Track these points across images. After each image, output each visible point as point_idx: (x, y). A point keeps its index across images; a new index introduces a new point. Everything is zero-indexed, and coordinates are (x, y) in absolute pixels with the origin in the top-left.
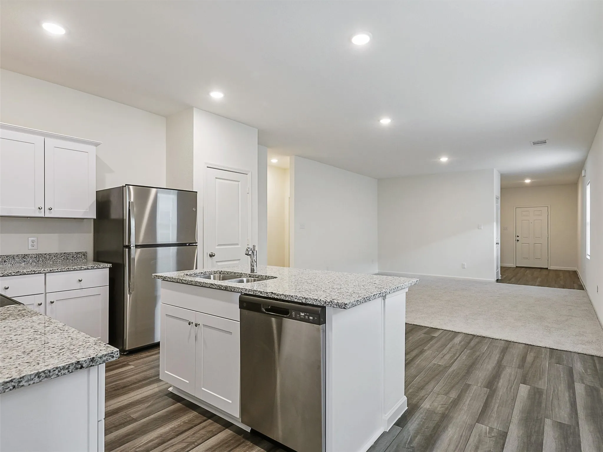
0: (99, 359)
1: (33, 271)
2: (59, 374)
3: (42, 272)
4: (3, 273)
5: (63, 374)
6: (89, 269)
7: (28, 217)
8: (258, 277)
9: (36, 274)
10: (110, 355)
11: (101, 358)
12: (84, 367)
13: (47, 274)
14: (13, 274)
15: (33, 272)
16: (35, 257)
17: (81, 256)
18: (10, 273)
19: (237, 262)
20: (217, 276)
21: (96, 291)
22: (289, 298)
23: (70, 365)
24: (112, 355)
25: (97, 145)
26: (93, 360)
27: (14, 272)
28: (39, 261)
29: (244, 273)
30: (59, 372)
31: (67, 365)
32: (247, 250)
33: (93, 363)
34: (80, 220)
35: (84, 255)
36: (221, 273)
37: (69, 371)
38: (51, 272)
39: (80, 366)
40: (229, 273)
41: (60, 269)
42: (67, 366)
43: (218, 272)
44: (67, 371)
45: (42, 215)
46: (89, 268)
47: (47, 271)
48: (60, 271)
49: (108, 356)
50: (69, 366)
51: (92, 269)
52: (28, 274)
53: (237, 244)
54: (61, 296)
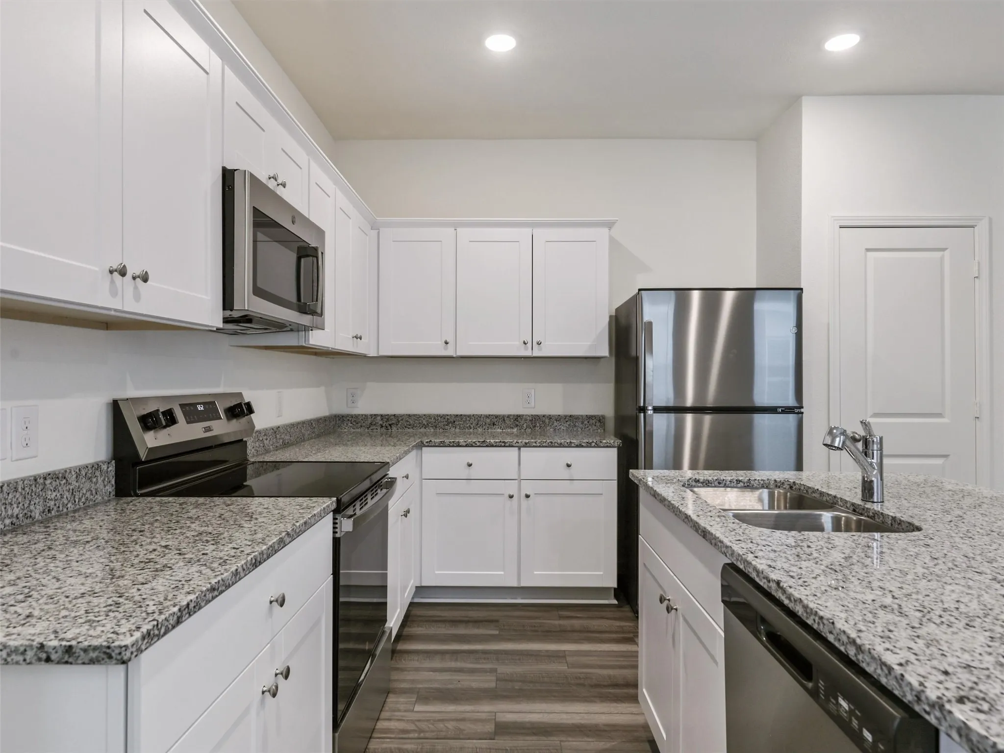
0: (82, 653)
1: (503, 442)
2: (9, 659)
3: (514, 445)
4: (466, 442)
5: (14, 661)
6: (582, 446)
7: (521, 358)
8: (874, 517)
9: (507, 447)
10: (104, 650)
11: (85, 650)
12: (52, 661)
13: (522, 449)
14: (478, 444)
15: (503, 444)
16: (530, 420)
17: (596, 423)
18: (474, 442)
19: (940, 461)
20: (779, 493)
21: (596, 487)
22: (814, 620)
23: (27, 649)
24: (108, 651)
25: (610, 225)
26: (69, 650)
27: (479, 442)
28: (535, 426)
29: (841, 499)
30: (9, 655)
31: (22, 645)
32: (830, 432)
33: (69, 657)
34: (594, 359)
35: (599, 421)
36: (794, 488)
37: (25, 660)
38: (526, 445)
39: (44, 656)
40: (810, 491)
41: (539, 443)
42: (22, 649)
43: (786, 483)
44: (20, 658)
45: (528, 353)
46: (583, 444)
47: (521, 445)
48: (539, 445)
49: (100, 652)
50: (25, 650)
51: (587, 447)
52: (496, 446)
53: (939, 415)
54: (541, 487)
